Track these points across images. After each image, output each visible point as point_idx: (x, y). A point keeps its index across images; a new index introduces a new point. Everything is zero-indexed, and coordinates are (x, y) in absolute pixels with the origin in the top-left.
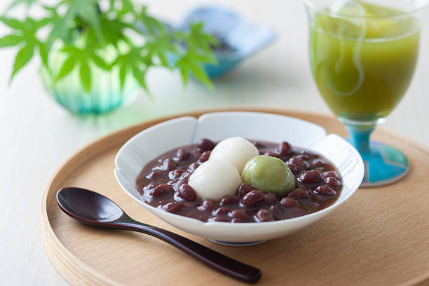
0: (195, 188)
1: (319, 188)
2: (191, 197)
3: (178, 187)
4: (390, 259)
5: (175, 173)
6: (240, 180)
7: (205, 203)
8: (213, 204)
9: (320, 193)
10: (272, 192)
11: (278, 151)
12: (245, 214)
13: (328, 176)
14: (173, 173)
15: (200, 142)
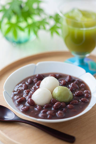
0: (34, 101)
1: (82, 99)
2: (33, 104)
3: (28, 99)
6: (51, 97)
7: (38, 107)
8: (41, 107)
10: (64, 102)
11: (67, 80)
13: (85, 93)
15: (37, 75)
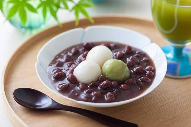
1: (142, 78)
2: (74, 81)
3: (68, 74)
4: (175, 120)
5: (69, 64)
7: (81, 85)
8: (85, 86)
9: (142, 80)
10: (116, 81)
11: (124, 52)
12: (100, 94)
13: (148, 70)
14: (67, 64)
15: (85, 44)
